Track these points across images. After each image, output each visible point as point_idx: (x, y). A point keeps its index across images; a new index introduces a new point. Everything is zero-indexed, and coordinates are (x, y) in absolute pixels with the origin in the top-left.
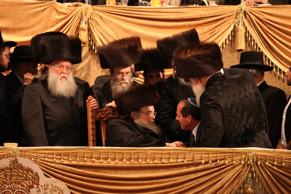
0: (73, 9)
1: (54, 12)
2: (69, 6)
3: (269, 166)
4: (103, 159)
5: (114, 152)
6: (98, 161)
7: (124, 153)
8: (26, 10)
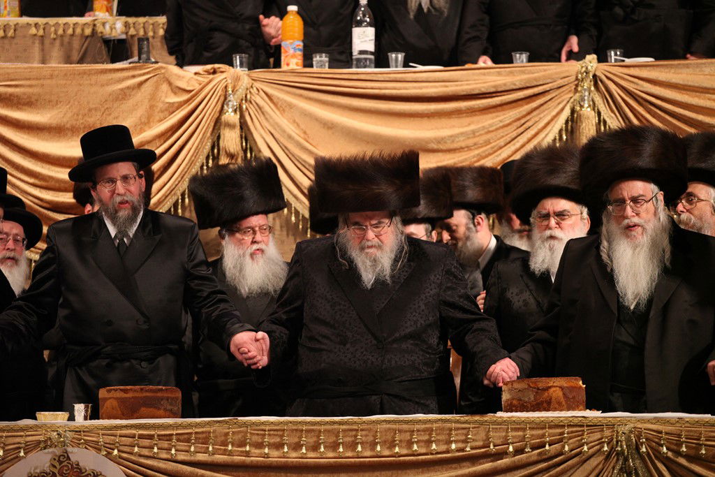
0: (207, 80)
1: (165, 87)
2: (196, 74)
3: (668, 458)
4: (271, 446)
5: (296, 430)
6: (257, 451)
7: (320, 431)
8: (102, 85)
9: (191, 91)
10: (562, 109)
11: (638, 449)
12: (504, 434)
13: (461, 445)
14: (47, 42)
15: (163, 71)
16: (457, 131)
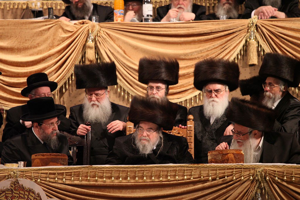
0: (80, 27)
1: (60, 30)
2: (75, 24)
3: (278, 182)
4: (106, 177)
5: (118, 171)
6: (101, 180)
7: (128, 171)
8: (32, 29)
9: (72, 32)
10: (242, 40)
11: (265, 178)
12: (207, 172)
13: (189, 177)
14: (5, 11)
15: (59, 23)
16: (193, 50)
